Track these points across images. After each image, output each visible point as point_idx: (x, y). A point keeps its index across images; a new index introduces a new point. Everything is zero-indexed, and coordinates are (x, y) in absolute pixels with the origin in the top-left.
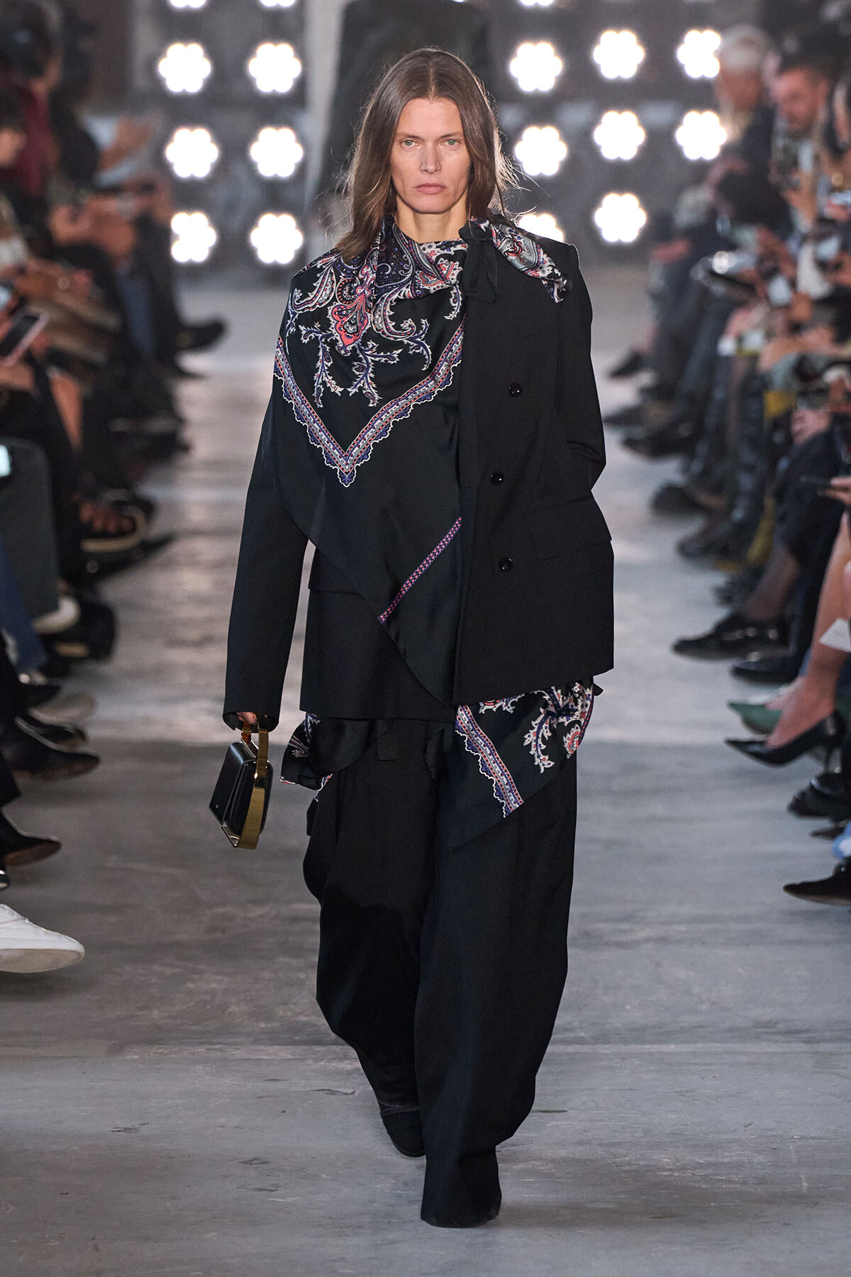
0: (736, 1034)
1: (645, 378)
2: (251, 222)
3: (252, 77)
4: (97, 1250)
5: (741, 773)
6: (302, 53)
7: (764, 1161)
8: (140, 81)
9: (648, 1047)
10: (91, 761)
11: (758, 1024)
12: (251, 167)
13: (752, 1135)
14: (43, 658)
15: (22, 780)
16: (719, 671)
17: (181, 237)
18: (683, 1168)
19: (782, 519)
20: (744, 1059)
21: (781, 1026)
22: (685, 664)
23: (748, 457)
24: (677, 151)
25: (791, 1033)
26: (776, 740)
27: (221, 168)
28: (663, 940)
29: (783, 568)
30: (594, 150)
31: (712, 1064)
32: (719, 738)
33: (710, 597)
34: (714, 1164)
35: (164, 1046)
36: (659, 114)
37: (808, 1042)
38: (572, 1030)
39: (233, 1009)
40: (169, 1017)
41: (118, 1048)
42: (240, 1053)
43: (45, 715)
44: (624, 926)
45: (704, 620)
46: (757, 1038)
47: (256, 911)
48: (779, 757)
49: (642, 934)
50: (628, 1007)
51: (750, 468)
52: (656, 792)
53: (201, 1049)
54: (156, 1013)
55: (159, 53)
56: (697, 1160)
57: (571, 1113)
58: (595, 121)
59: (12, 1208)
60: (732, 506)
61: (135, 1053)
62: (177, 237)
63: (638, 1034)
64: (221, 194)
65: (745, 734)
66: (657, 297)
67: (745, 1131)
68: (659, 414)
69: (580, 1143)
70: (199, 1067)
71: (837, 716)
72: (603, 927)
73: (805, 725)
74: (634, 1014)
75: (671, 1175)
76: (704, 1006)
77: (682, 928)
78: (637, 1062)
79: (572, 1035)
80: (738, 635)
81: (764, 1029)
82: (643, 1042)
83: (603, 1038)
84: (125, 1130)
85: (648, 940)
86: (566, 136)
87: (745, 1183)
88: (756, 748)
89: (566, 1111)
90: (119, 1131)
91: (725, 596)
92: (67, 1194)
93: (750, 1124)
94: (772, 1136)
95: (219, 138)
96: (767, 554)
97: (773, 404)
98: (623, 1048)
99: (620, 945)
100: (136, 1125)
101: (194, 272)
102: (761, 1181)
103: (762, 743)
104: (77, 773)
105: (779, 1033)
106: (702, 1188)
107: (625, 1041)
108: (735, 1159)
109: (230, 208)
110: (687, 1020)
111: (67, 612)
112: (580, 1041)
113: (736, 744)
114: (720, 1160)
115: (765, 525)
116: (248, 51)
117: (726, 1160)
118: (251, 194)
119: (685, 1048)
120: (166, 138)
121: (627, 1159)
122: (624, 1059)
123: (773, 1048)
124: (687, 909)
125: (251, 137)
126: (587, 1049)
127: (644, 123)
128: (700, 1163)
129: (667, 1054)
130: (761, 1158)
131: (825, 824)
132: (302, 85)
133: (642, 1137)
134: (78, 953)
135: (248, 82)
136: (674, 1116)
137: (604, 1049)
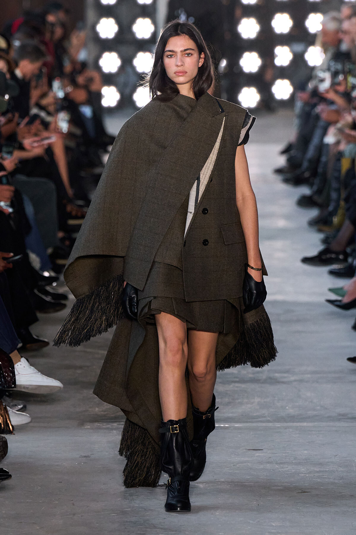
0: (331, 419)
2: (134, 90)
3: (135, 32)
4: (74, 505)
5: (332, 314)
6: (154, 22)
7: (343, 470)
8: (89, 33)
9: (295, 424)
11: (340, 415)
12: (134, 68)
13: (337, 459)
16: (323, 271)
18: (310, 473)
19: (348, 210)
20: (334, 429)
21: (350, 416)
24: (305, 62)
25: (353, 419)
26: (346, 300)
27: (122, 69)
28: (301, 381)
31: (321, 431)
34: (323, 471)
35: (100, 423)
36: (299, 48)
38: (265, 417)
40: (102, 411)
41: (82, 424)
44: (285, 375)
46: (339, 420)
49: (292, 378)
50: (287, 408)
52: (298, 321)
53: (115, 425)
54: (97, 410)
55: (97, 22)
56: (315, 469)
57: (265, 451)
59: (39, 488)
61: (88, 425)
62: (104, 96)
63: (292, 418)
64: (121, 79)
67: (335, 458)
69: (268, 463)
70: (115, 431)
72: (276, 375)
74: (290, 411)
75: (305, 476)
76: (318, 408)
77: (309, 376)
78: (291, 430)
79: (264, 419)
81: (343, 417)
82: (293, 422)
83: (277, 420)
84: (85, 457)
85: (295, 381)
87: (335, 479)
88: (338, 303)
89: (262, 450)
90: (82, 457)
92: (61, 482)
93: (337, 456)
94: (346, 460)
95: (121, 56)
98: (285, 424)
99: (283, 383)
100: (89, 455)
101: (110, 111)
102: (342, 478)
103: (340, 301)
105: (349, 418)
106: (317, 481)
107: (286, 421)
108: (331, 469)
109: (125, 85)
110: (310, 413)
112: (269, 421)
114: (325, 470)
116: (133, 21)
117: (327, 470)
118: (133, 79)
119: (310, 424)
120: (99, 57)
121: (287, 469)
122: (286, 429)
123: (346, 424)
124: (311, 368)
125: (134, 56)
126: (270, 424)
127: (292, 51)
128: (317, 471)
129: (303, 426)
130: (341, 469)
132: (154, 35)
133: (293, 460)
134: (60, 387)
135: (133, 34)
136: (306, 452)
137: (278, 425)
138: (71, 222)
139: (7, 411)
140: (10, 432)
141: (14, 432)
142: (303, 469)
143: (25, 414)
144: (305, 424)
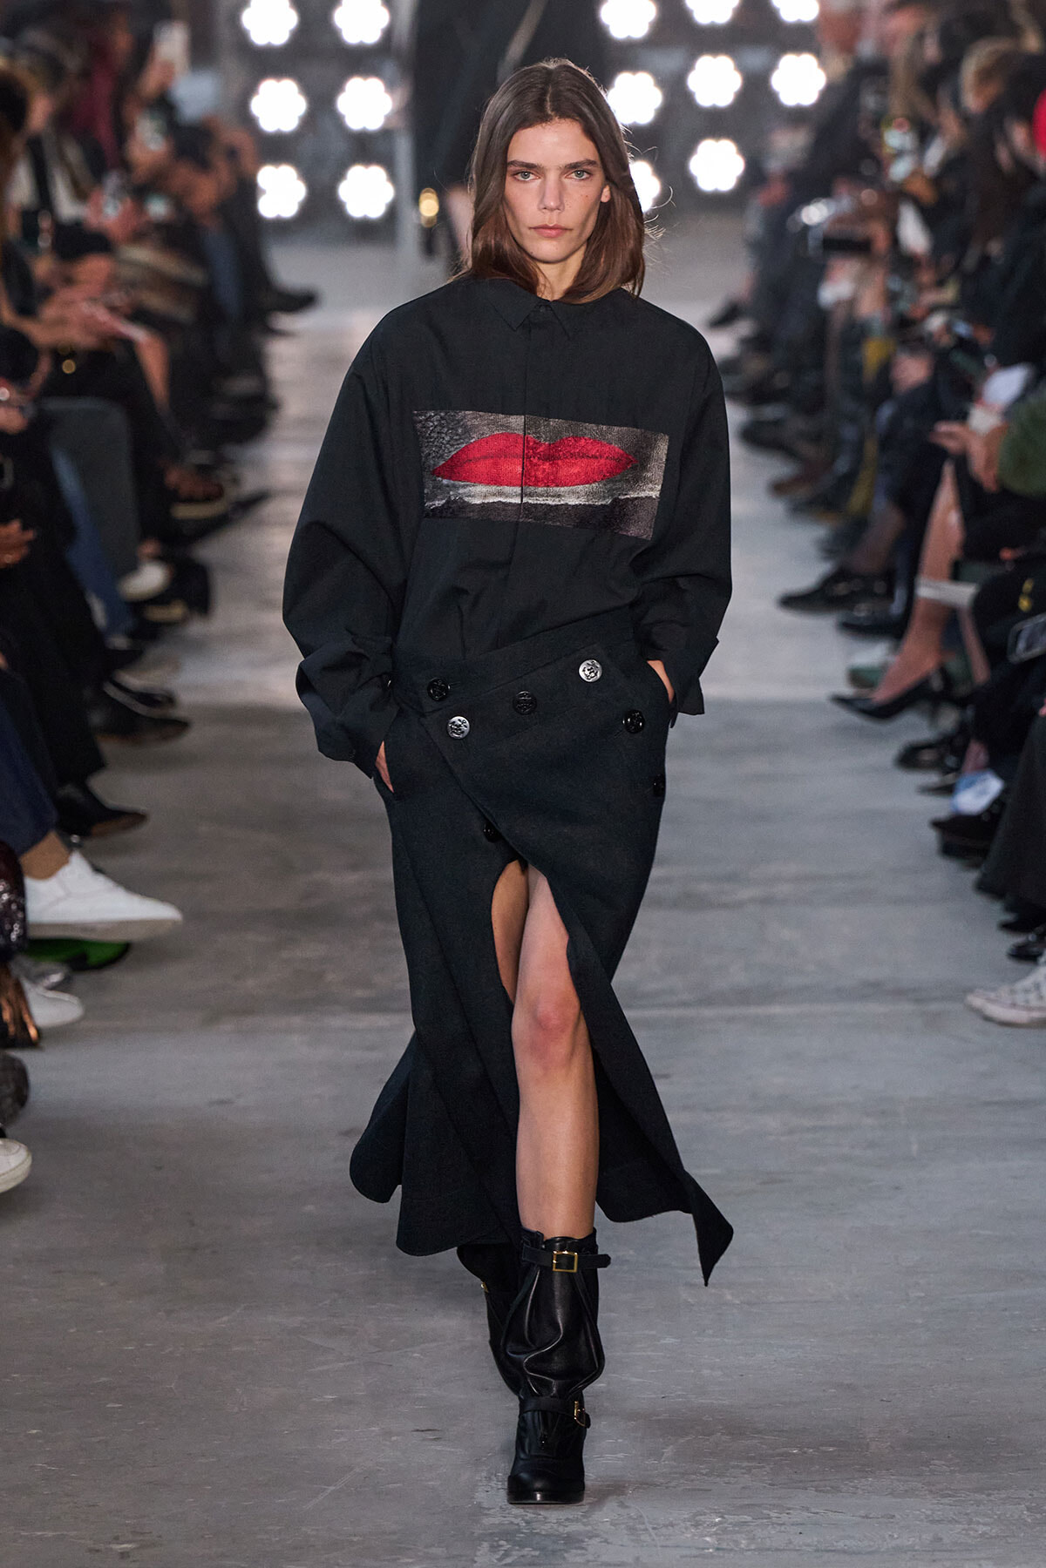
0: (842, 994)
1: (744, 328)
2: (340, 175)
3: (338, 28)
8: (224, 32)
9: (753, 1010)
10: (181, 726)
11: (865, 984)
12: (338, 120)
13: (859, 1097)
14: (129, 623)
15: (109, 747)
16: (823, 626)
17: (267, 192)
18: (791, 1132)
20: (849, 1020)
21: (890, 986)
22: (790, 618)
23: (849, 405)
24: (772, 97)
25: (899, 993)
26: (881, 695)
27: (309, 121)
28: (767, 901)
29: (887, 520)
30: (688, 97)
32: (822, 693)
33: (813, 551)
34: (823, 1128)
35: (258, 1016)
36: (756, 59)
37: (918, 1001)
38: (676, 994)
39: (330, 977)
40: (265, 987)
41: (214, 1017)
42: (336, 1022)
43: (134, 680)
44: (726, 887)
45: (809, 574)
46: (864, 998)
47: (352, 878)
48: (885, 712)
49: (745, 894)
50: (732, 970)
51: (853, 419)
52: (758, 749)
53: (297, 1020)
54: (251, 983)
56: (804, 1124)
57: (676, 1077)
58: (688, 67)
60: (834, 459)
61: (228, 1024)
62: (264, 192)
63: (744, 996)
64: (310, 148)
65: (847, 690)
66: (756, 247)
67: (852, 1094)
68: (756, 366)
70: (295, 1037)
71: (943, 671)
72: (704, 887)
73: (910, 679)
74: (738, 976)
75: (778, 1139)
76: (811, 967)
77: (788, 887)
78: (742, 1025)
79: (674, 999)
80: (841, 589)
81: (873, 990)
82: (749, 1004)
83: (708, 1001)
84: (222, 1102)
85: (751, 901)
86: (661, 82)
88: (860, 705)
89: (670, 1076)
90: (213, 1104)
91: (829, 550)
93: (858, 1087)
94: (881, 1098)
95: (307, 89)
96: (867, 507)
97: (872, 353)
98: (727, 1011)
99: (725, 906)
100: (232, 1098)
101: (281, 227)
104: (166, 738)
105: (888, 993)
107: (729, 1004)
108: (844, 1121)
109: (319, 160)
110: (791, 981)
111: (150, 578)
112: (685, 1004)
113: (841, 701)
114: (828, 1123)
115: (865, 477)
117: (834, 1123)
118: (339, 147)
119: (792, 1010)
120: (250, 90)
122: (728, 1022)
123: (881, 1009)
124: (793, 868)
125: (338, 87)
126: (690, 1012)
127: (740, 67)
128: (808, 1127)
129: (771, 1015)
131: (933, 778)
132: (389, 36)
133: (748, 1101)
134: (174, 922)
135: (334, 33)
136: (780, 1079)
137: (708, 1012)
138: (184, 512)
139: (21, 993)
140: (31, 1044)
141: (42, 1044)
142: (772, 1122)
143: (66, 997)
144: (776, 1010)
